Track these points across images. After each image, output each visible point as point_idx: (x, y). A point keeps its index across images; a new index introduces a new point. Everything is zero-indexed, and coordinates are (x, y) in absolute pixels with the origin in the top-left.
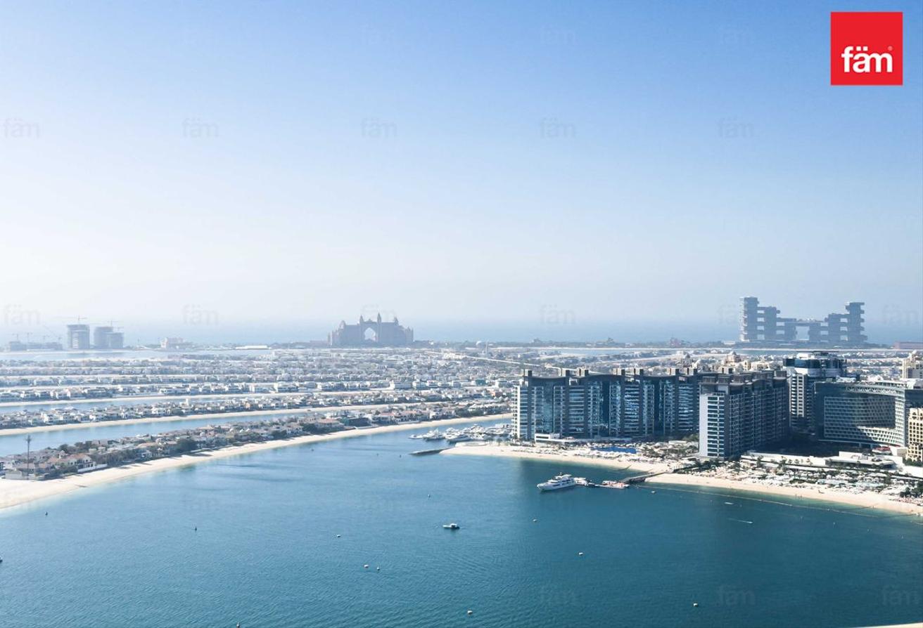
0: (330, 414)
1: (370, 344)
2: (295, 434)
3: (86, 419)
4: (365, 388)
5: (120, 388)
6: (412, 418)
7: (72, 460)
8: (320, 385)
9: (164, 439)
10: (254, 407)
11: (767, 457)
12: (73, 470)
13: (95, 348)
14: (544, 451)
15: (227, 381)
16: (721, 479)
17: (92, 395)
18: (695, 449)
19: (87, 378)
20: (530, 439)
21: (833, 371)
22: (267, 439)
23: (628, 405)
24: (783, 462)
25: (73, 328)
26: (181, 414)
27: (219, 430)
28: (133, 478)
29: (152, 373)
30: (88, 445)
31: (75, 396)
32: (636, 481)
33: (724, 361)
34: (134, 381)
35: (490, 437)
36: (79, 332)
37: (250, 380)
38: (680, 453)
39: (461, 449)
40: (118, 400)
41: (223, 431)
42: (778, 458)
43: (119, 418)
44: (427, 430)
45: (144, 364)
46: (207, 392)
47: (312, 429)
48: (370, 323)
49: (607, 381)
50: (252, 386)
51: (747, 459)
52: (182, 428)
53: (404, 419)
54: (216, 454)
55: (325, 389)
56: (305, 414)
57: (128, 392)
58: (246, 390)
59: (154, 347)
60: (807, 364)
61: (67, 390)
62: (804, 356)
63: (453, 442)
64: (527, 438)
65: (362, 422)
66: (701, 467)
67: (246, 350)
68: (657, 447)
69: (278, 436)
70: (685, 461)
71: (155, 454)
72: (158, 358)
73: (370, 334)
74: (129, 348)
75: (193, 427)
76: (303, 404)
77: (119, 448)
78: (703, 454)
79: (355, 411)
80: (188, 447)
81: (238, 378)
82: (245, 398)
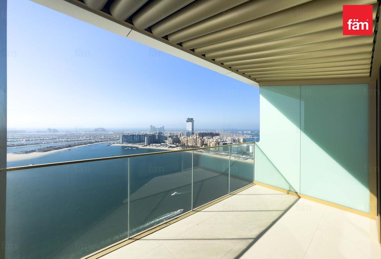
0: (93, 141)
1: (100, 131)
2: (88, 144)
3: (51, 143)
4: (99, 137)
5: (57, 138)
6: (106, 141)
7: (49, 149)
8: (92, 137)
9: (65, 145)
10: (81, 140)
11: (153, 144)
12: (49, 150)
13: (52, 132)
14: (125, 145)
15: (76, 137)
16: (148, 147)
17: (52, 139)
18: (145, 144)
19: (51, 137)
20: (123, 143)
21: (161, 134)
22: (83, 145)
23: (136, 139)
24: (155, 145)
25: (48, 129)
26: (68, 141)
27: (75, 144)
28: (60, 151)
29: (63, 136)
30: (52, 147)
31: (49, 139)
32: (137, 148)
33: (148, 133)
34: (60, 137)
35: (117, 143)
36: (50, 130)
37: (80, 136)
38: (143, 144)
39: (113, 145)
40: (57, 140)
41: (76, 144)
42: (155, 144)
43: (57, 142)
44: (108, 142)
45: (62, 134)
46: (73, 138)
47: (91, 143)
48: (100, 128)
49: (133, 136)
50: (81, 137)
51: (151, 145)
52: (68, 144)
53: (105, 141)
54: (74, 147)
55: (93, 137)
56: (90, 141)
57: (58, 139)
58: (80, 138)
59: (63, 132)
60: (158, 133)
61: (47, 139)
62: (158, 132)
63: (112, 144)
64: (122, 143)
65: (98, 142)
66: (145, 146)
67: (80, 132)
68: (140, 144)
69: (85, 144)
70: (143, 145)
71: (64, 148)
72: (64, 133)
73: (100, 130)
74: (59, 132)
75: (71, 143)
76: (89, 140)
77: (57, 147)
78: (146, 144)
79: (97, 140)
80: (70, 146)
81: (78, 136)
82: (79, 139)
